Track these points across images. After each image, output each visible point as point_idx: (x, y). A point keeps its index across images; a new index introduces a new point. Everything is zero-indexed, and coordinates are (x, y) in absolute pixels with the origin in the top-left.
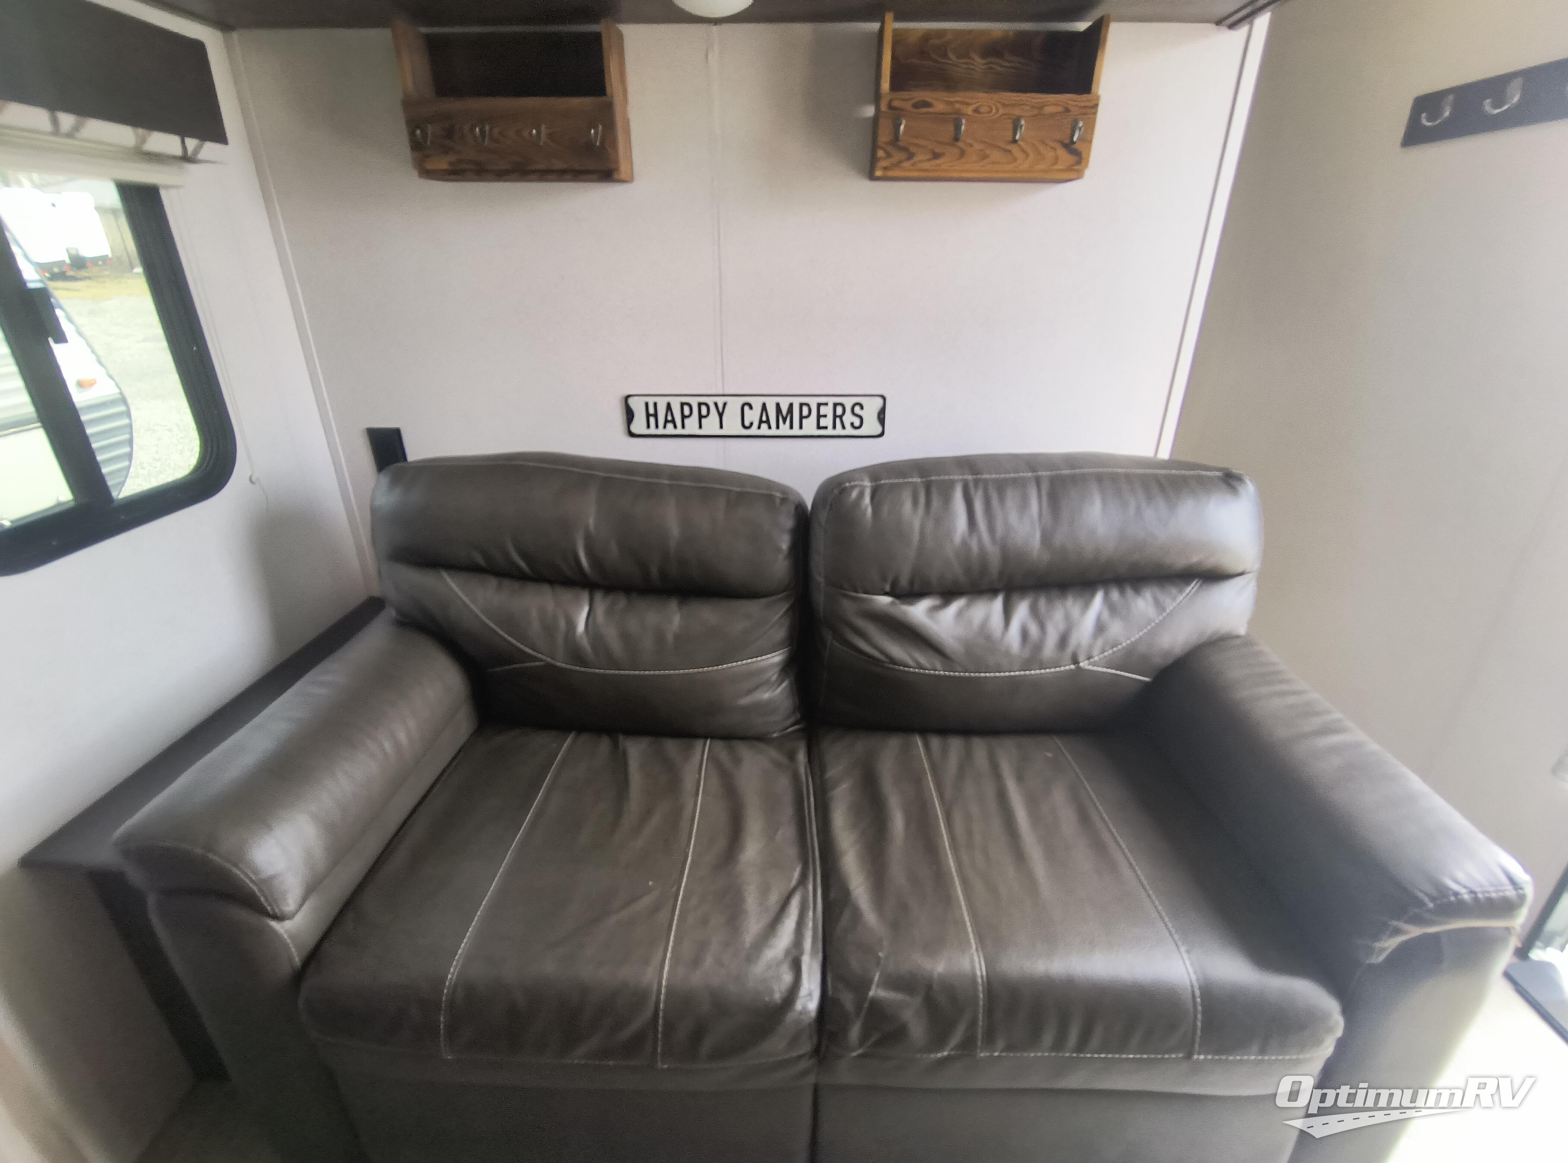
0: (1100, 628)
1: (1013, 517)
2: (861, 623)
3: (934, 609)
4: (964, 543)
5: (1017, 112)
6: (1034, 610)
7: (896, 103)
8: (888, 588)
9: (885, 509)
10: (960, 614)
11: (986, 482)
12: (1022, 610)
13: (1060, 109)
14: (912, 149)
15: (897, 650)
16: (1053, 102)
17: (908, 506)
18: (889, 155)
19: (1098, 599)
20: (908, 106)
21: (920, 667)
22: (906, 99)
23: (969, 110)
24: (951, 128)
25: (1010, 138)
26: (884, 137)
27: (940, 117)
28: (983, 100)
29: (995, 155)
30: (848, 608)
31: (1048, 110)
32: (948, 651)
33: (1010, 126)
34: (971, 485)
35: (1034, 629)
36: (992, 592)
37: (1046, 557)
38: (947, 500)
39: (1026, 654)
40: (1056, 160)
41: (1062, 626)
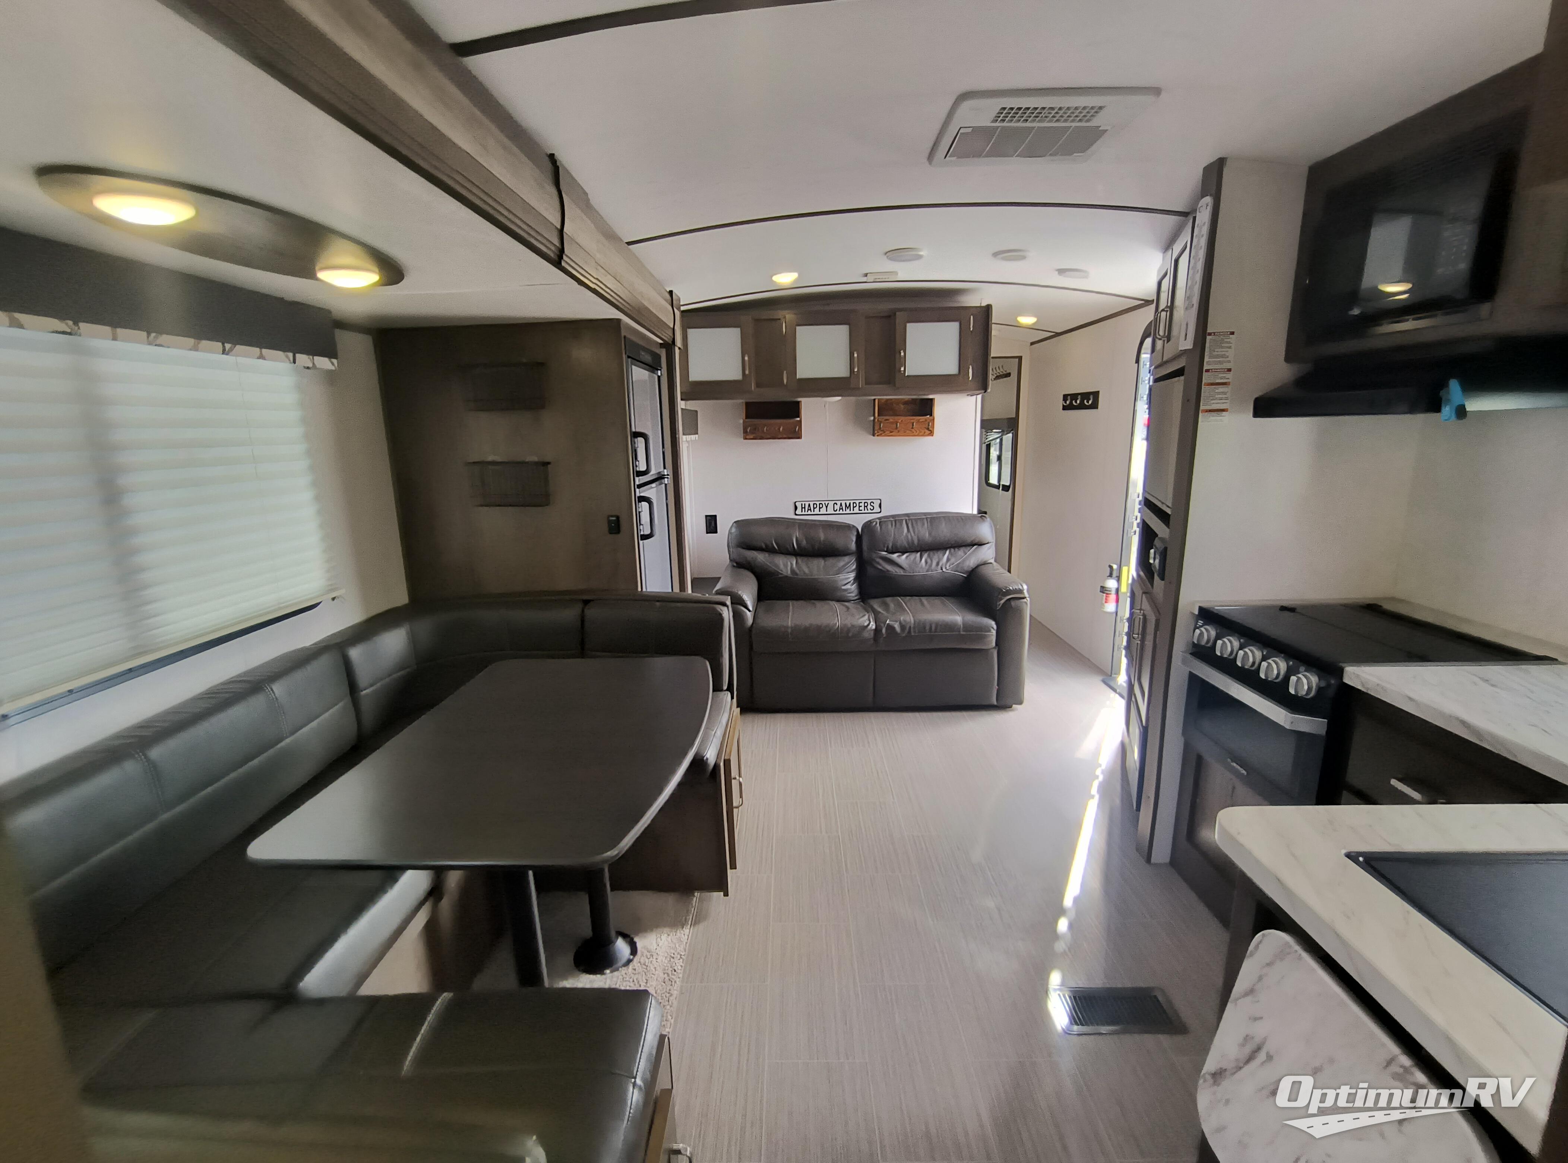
0: (948, 560)
1: (920, 528)
2: (878, 560)
3: (899, 556)
4: (907, 536)
5: (912, 421)
6: (929, 556)
7: (880, 420)
8: (885, 549)
9: (883, 527)
10: (907, 557)
11: (911, 520)
12: (925, 556)
13: (924, 420)
14: (885, 431)
15: (889, 567)
16: (922, 418)
17: (890, 526)
18: (878, 432)
19: (948, 552)
20: (883, 420)
21: (896, 572)
22: (882, 418)
23: (900, 421)
24: (895, 425)
25: (911, 427)
26: (877, 428)
27: (892, 423)
28: (903, 418)
29: (908, 432)
30: (874, 555)
31: (921, 420)
32: (905, 568)
33: (911, 425)
34: (908, 520)
35: (929, 561)
36: (917, 552)
37: (931, 539)
38: (901, 524)
39: (927, 567)
40: (925, 432)
41: (937, 560)
